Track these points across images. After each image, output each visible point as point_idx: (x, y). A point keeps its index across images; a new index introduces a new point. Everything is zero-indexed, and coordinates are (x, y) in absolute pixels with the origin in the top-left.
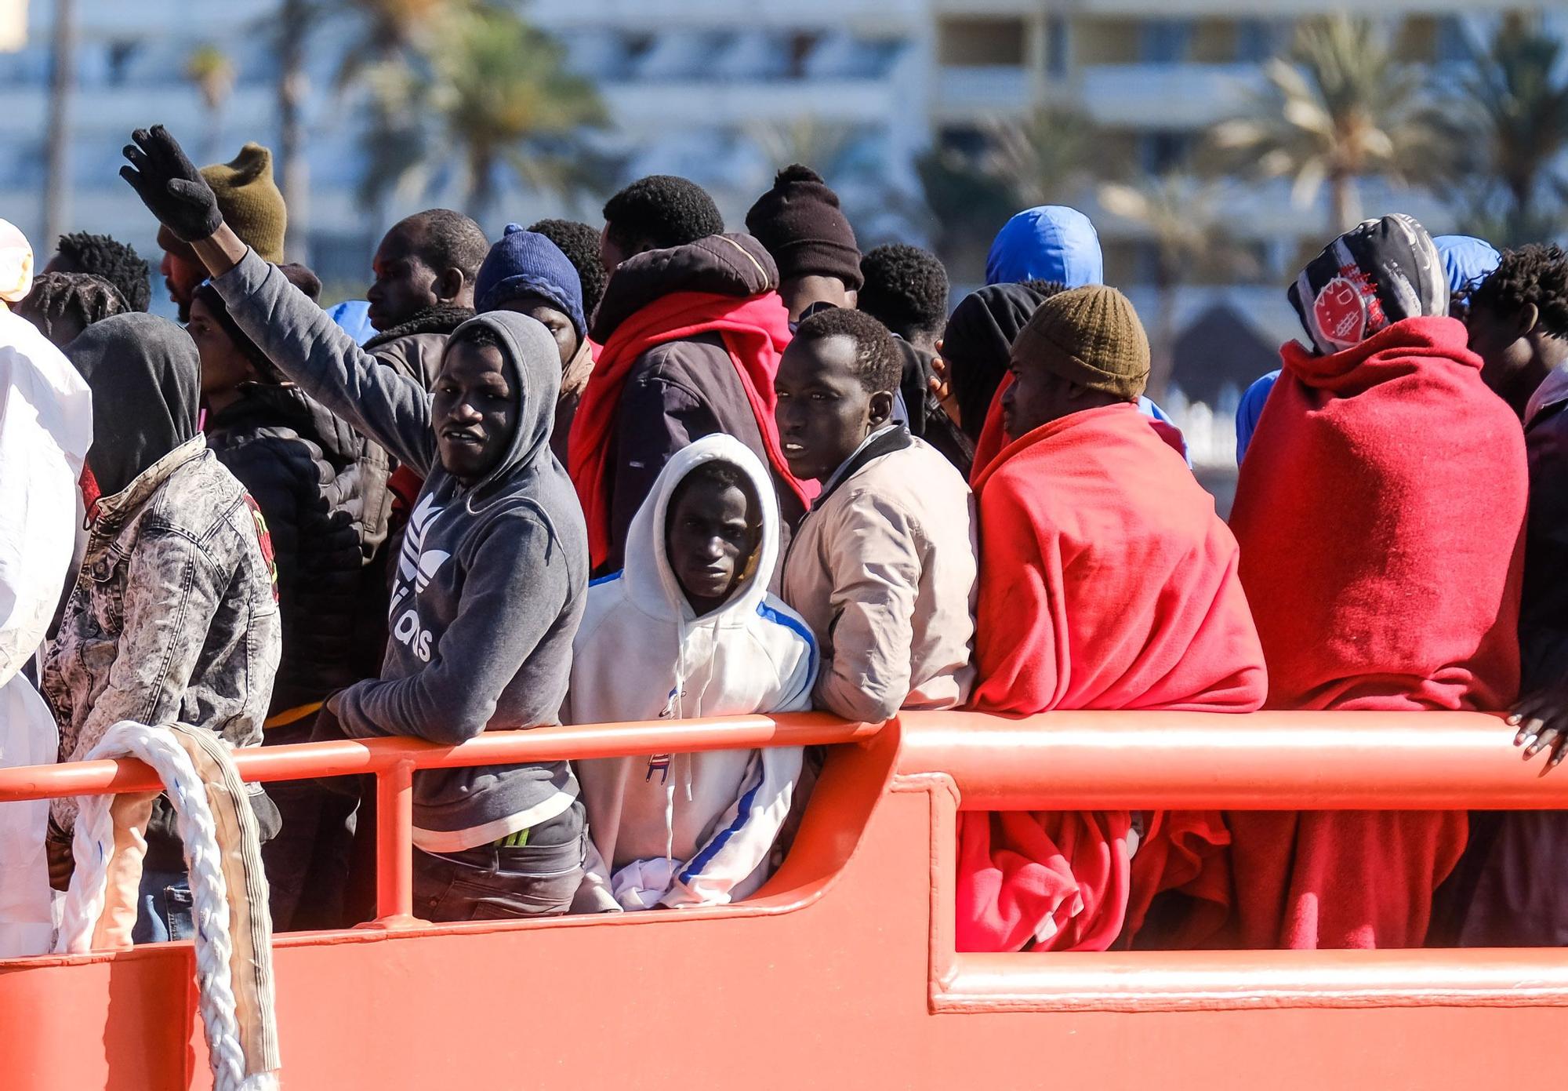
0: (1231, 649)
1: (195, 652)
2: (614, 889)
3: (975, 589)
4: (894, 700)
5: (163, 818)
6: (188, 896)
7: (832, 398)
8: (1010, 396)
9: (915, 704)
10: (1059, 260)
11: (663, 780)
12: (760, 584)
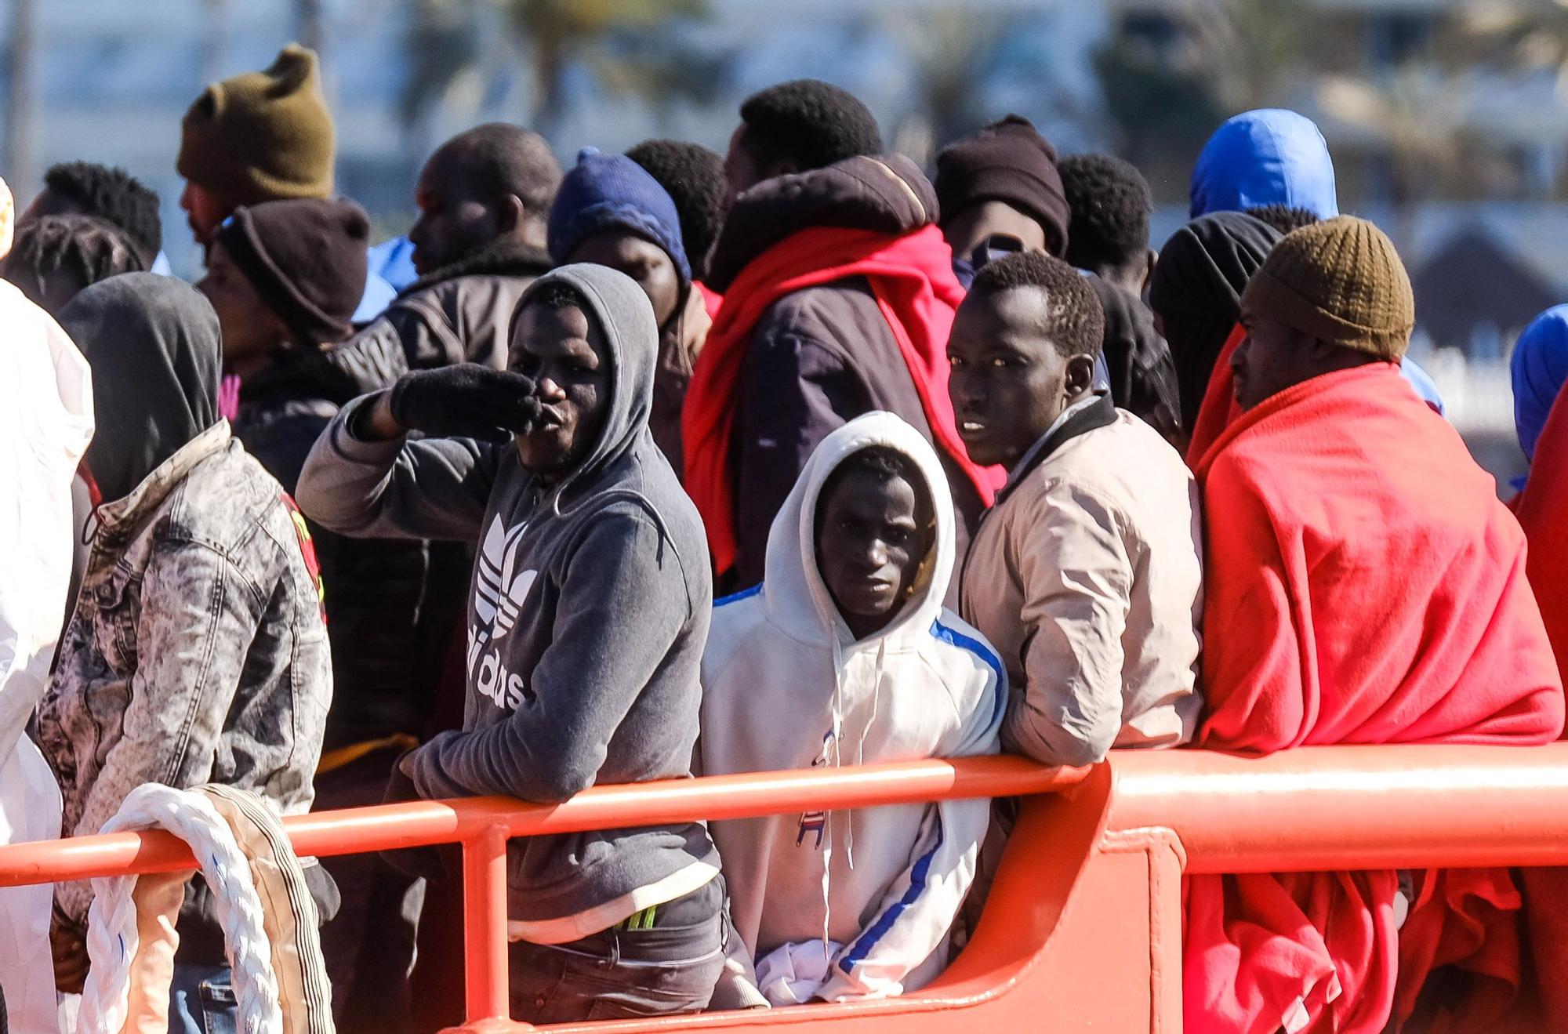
0: (1519, 667)
1: (228, 690)
2: (759, 980)
3: (1201, 596)
4: (1102, 739)
5: (196, 898)
6: (229, 994)
7: (1018, 364)
8: (1241, 356)
9: (1128, 742)
10: (1279, 177)
11: (818, 843)
12: (933, 598)
